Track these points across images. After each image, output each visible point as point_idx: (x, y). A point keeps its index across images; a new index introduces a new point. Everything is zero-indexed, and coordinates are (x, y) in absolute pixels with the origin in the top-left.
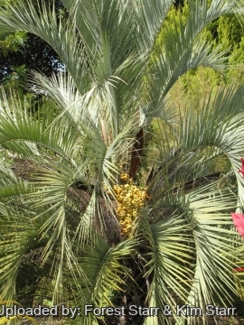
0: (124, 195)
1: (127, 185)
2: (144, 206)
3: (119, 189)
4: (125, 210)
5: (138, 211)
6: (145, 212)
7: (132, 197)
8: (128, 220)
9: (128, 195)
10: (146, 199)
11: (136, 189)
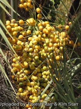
0: (26, 39)
1: (30, 20)
2: (64, 60)
3: (17, 28)
4: (28, 68)
5: (52, 71)
6: (65, 71)
7: (40, 44)
8: (33, 87)
9: (34, 39)
10: (68, 46)
11: (48, 27)
